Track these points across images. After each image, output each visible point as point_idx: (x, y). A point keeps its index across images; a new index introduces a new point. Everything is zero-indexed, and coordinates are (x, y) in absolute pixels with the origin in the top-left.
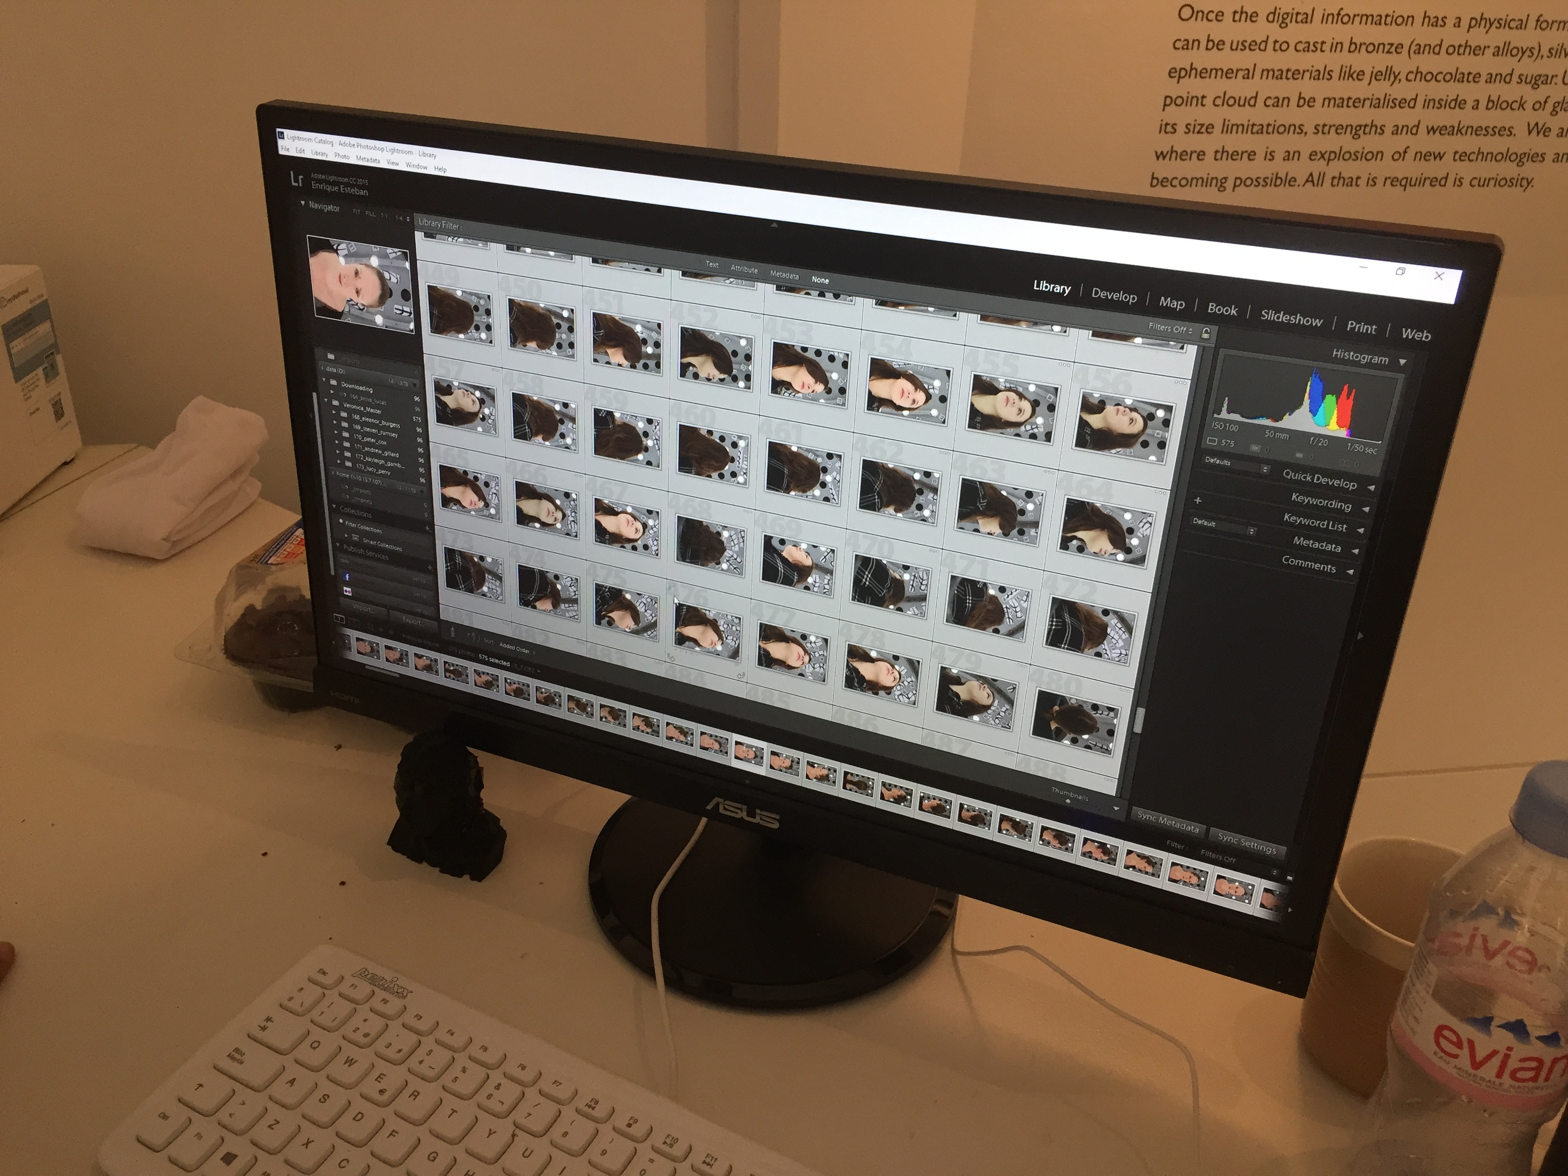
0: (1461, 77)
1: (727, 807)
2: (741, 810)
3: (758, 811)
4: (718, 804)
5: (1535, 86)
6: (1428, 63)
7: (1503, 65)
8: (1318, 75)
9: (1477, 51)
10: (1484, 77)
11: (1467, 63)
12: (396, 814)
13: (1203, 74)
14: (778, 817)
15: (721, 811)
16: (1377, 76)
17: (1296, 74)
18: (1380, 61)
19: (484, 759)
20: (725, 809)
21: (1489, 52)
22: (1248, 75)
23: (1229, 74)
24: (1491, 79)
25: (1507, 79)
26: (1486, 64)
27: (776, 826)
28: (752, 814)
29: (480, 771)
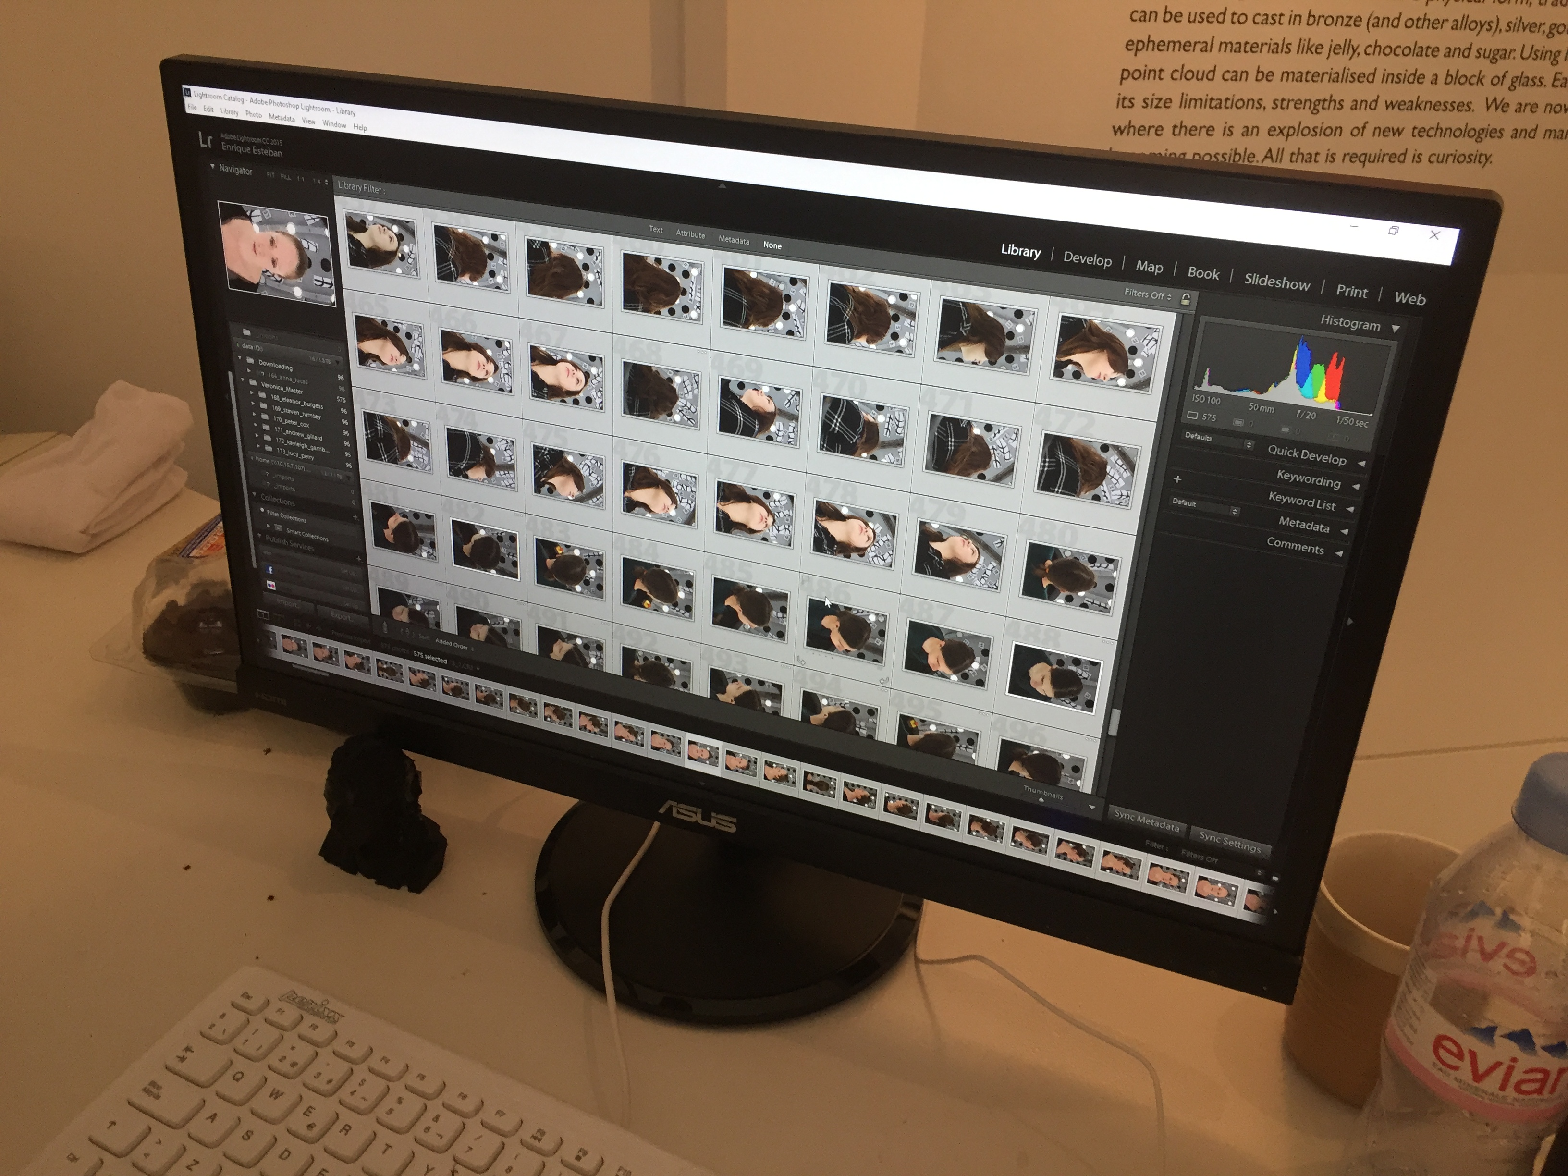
0: (1420, 51)
1: (681, 811)
2: (696, 813)
3: (713, 814)
4: (670, 808)
5: (1494, 61)
6: (1386, 36)
7: (1463, 38)
8: (1276, 49)
9: (1436, 24)
10: (1443, 51)
11: (1426, 37)
12: (325, 824)
13: (1160, 46)
14: (735, 820)
15: (675, 814)
16: (1335, 49)
17: (1255, 48)
18: (1339, 35)
19: (421, 762)
20: (679, 812)
21: (1448, 26)
22: (1206, 48)
23: (1186, 46)
24: (1449, 53)
25: (1465, 53)
26: (1444, 38)
27: (733, 829)
28: (707, 817)
29: (417, 775)
